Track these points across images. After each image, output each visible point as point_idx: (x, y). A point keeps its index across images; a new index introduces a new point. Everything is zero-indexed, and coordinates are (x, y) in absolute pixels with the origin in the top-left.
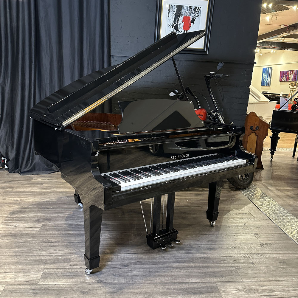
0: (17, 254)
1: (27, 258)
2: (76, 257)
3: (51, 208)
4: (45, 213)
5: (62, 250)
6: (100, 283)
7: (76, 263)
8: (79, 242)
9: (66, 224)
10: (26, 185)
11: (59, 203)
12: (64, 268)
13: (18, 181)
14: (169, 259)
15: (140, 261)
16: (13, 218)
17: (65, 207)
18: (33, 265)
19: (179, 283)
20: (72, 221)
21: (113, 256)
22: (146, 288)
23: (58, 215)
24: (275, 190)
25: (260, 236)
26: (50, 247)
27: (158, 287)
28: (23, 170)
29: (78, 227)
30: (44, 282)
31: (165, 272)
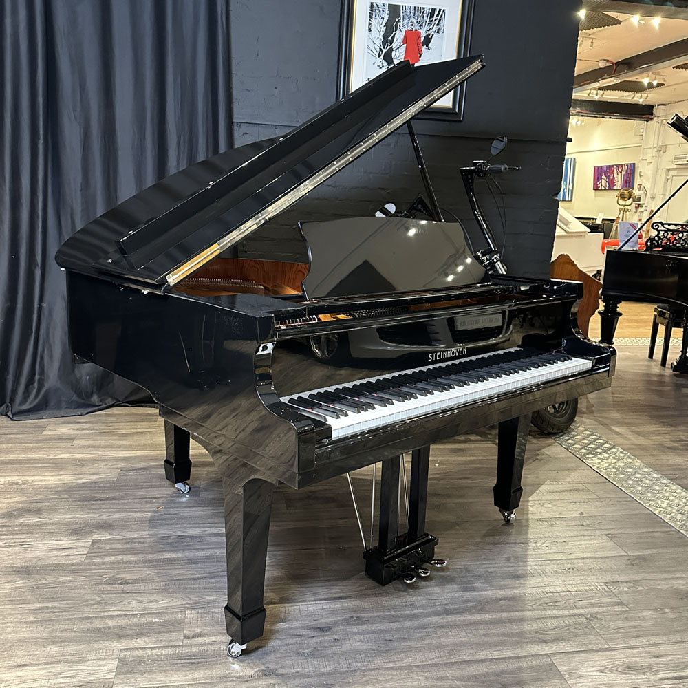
0: (40, 617)
1: (70, 626)
2: (195, 616)
3: (107, 499)
4: (94, 511)
5: (157, 601)
6: (270, 675)
7: (198, 630)
8: (194, 579)
9: (152, 536)
10: (31, 445)
11: (125, 486)
12: (171, 644)
13: (9, 436)
14: (424, 607)
15: (355, 615)
16: (12, 527)
17: (141, 493)
18: (90, 641)
19: (462, 663)
20: (166, 526)
21: (287, 608)
22: (386, 681)
23: (129, 514)
25: (622, 539)
26: (123, 595)
27: (415, 676)
28: (17, 408)
29: (186, 542)
30: (126, 683)
31: (422, 639)
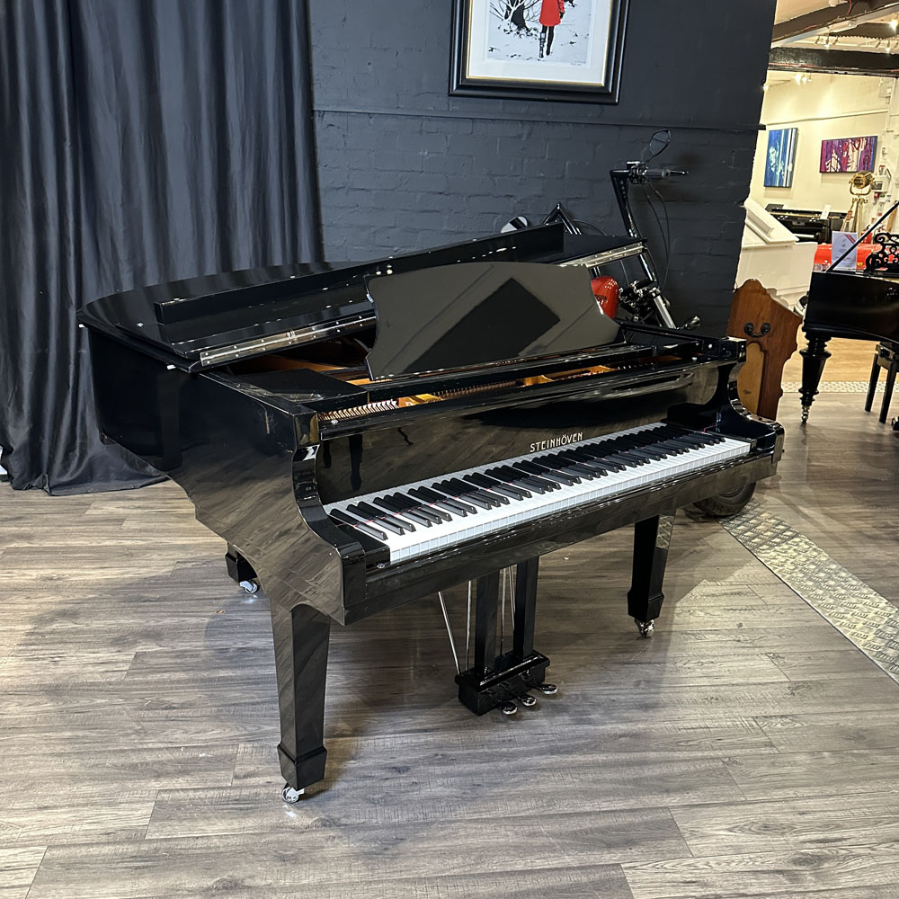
0: (68, 748)
1: (102, 761)
2: (250, 750)
3: (157, 600)
4: (140, 615)
5: (205, 731)
6: (330, 826)
7: (252, 768)
8: (253, 704)
9: (207, 648)
10: (71, 528)
11: (181, 583)
12: (217, 785)
13: (45, 516)
14: (525, 744)
15: (440, 752)
16: (42, 634)
17: (199, 592)
18: (123, 779)
19: (562, 815)
20: (225, 636)
21: (360, 743)
22: (467, 836)
23: (183, 619)
24: (822, 516)
25: (786, 660)
26: (166, 723)
27: (503, 831)
28: (55, 480)
29: (248, 656)
30: (162, 831)
31: (518, 784)
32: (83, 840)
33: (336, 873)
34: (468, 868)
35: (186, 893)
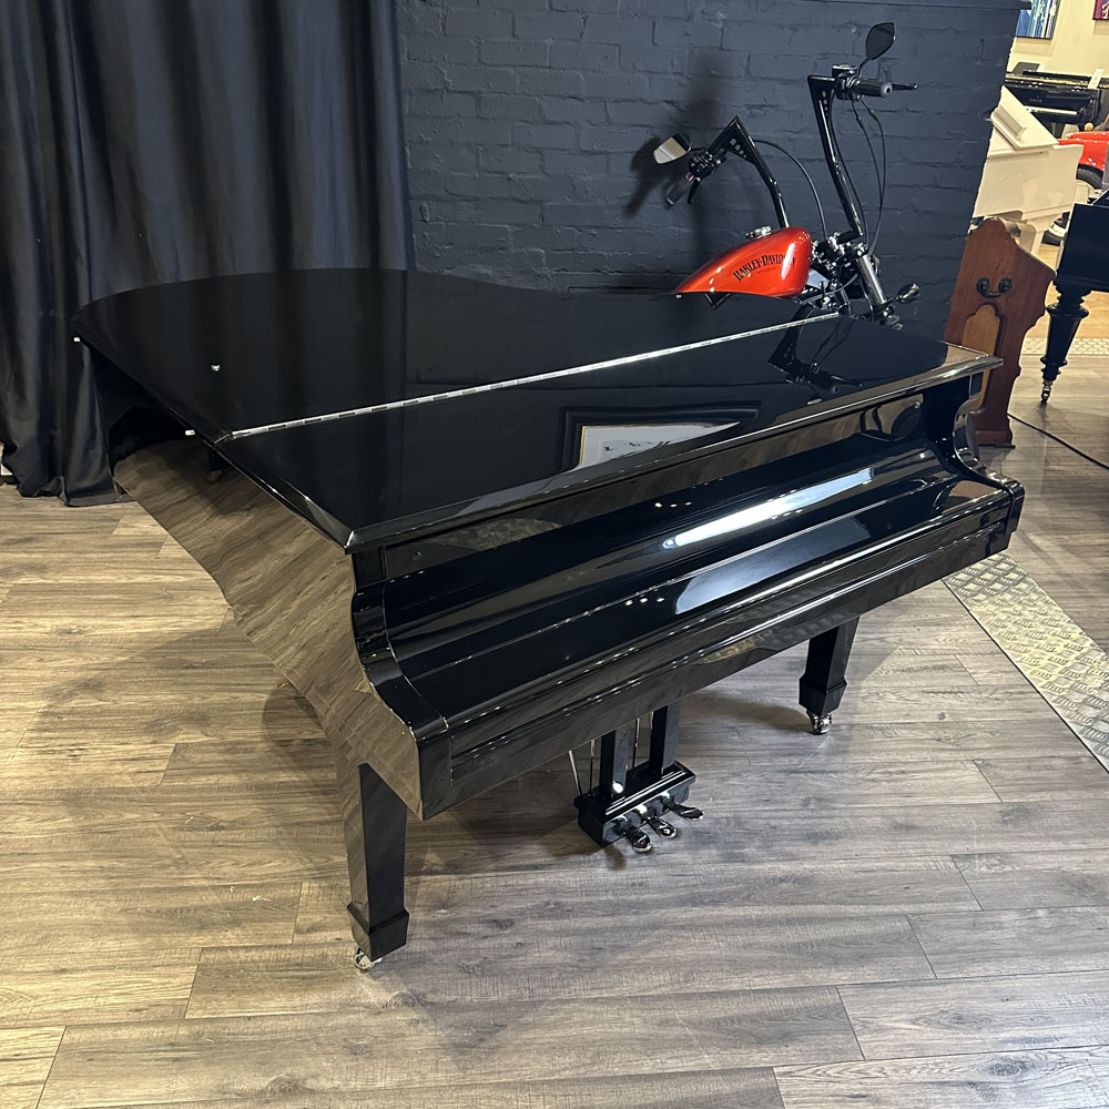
0: (91, 885)
1: (133, 904)
2: (315, 891)
3: (203, 666)
4: (182, 688)
5: (261, 863)
6: (413, 1005)
7: (317, 918)
8: (321, 823)
9: (265, 738)
10: (94, 556)
11: (233, 640)
12: (275, 942)
13: (61, 537)
15: (553, 900)
16: (59, 715)
18: (158, 932)
19: (702, 996)
20: (288, 721)
21: (452, 883)
22: (583, 1024)
23: (234, 695)
25: (998, 771)
26: (213, 850)
27: (627, 1017)
28: (73, 485)
29: (316, 752)
30: (205, 1008)
31: (648, 948)
32: (108, 1018)
33: (419, 1073)
34: (582, 1070)
35: (233, 1096)
